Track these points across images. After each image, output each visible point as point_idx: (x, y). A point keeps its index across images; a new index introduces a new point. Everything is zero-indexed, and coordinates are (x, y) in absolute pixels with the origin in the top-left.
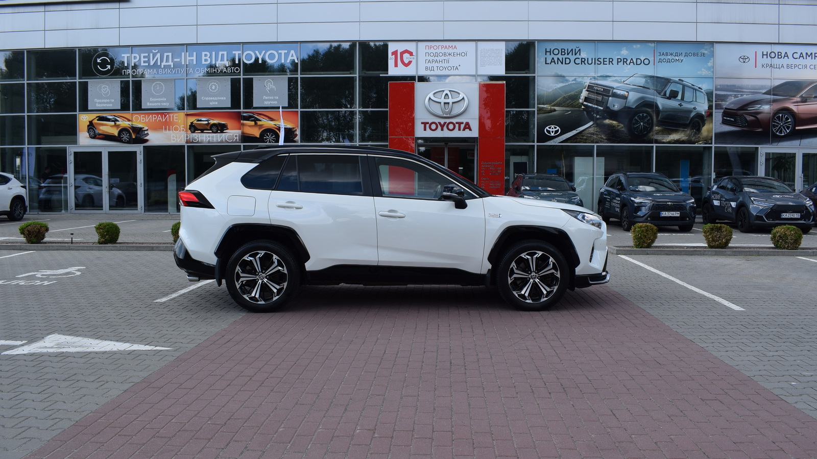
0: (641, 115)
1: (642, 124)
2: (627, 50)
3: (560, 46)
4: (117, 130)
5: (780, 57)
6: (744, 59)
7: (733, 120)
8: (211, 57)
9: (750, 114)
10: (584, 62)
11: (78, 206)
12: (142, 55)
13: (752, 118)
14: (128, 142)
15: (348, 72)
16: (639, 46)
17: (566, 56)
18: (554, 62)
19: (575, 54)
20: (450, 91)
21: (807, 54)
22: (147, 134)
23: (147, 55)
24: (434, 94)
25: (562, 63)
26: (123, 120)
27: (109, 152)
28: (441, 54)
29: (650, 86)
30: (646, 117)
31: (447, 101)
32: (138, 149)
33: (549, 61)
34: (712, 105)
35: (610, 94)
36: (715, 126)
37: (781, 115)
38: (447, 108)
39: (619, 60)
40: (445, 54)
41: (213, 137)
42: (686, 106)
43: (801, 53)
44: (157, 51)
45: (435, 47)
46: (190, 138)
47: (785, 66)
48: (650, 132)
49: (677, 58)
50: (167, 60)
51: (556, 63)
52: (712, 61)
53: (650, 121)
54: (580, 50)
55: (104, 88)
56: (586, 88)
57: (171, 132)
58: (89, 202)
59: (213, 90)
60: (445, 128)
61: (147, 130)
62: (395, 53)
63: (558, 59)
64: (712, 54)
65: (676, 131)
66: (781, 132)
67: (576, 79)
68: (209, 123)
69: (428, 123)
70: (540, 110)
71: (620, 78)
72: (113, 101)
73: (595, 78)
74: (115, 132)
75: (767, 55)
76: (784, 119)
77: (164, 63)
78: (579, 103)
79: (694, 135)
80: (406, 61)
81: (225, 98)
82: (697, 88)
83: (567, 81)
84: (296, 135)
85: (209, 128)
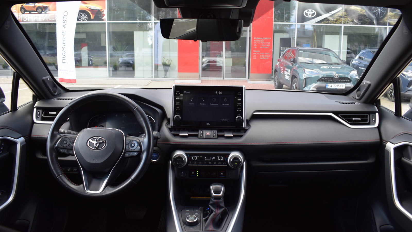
1: (380, 9)
41: (38, 17)
46: (21, 18)
48: (385, 17)
68: (35, 6)
84: (104, 15)
85: (35, 10)
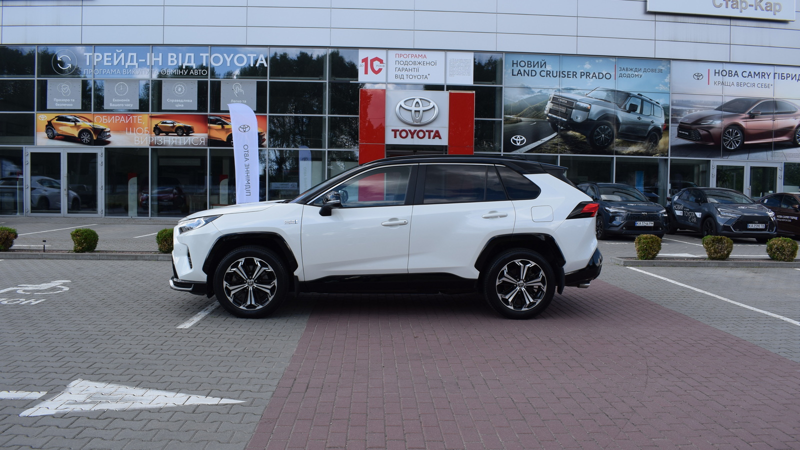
0: (602, 127)
1: (603, 136)
2: (590, 64)
3: (526, 59)
4: (77, 130)
5: (730, 75)
6: (698, 76)
7: (687, 134)
8: (177, 58)
9: (703, 129)
10: (549, 74)
11: (34, 209)
12: (106, 54)
13: (705, 132)
14: (89, 144)
15: (318, 78)
16: (601, 61)
17: (532, 68)
18: (521, 73)
19: (541, 67)
20: (421, 99)
21: (755, 73)
22: (109, 136)
23: (110, 54)
24: (405, 101)
25: (528, 75)
26: (84, 121)
27: (68, 153)
28: (411, 63)
29: (611, 99)
30: (607, 129)
31: (417, 109)
32: (100, 151)
33: (515, 73)
34: (669, 119)
35: (573, 107)
36: (672, 139)
37: (731, 130)
38: (417, 116)
39: (583, 74)
40: (414, 63)
41: (178, 140)
42: (644, 119)
43: (750, 72)
44: (121, 50)
45: (405, 56)
46: (154, 141)
47: (735, 84)
48: (611, 144)
49: (636, 73)
50: (132, 61)
51: (523, 75)
52: (668, 77)
53: (611, 133)
54: (545, 63)
55: (64, 87)
56: (551, 100)
57: (134, 134)
58: (45, 205)
59: (179, 92)
60: (415, 135)
61: (109, 131)
62: (365, 60)
63: (525, 71)
64: (669, 71)
65: (635, 143)
66: (731, 146)
67: (541, 91)
68: (174, 126)
69: (398, 130)
70: (506, 120)
71: (583, 91)
72: (74, 100)
73: (559, 90)
74: (75, 133)
75: (719, 73)
76: (734, 134)
77: (128, 63)
78: (544, 114)
79: (652, 148)
80: (376, 69)
81: (191, 101)
82: (655, 103)
83: (533, 92)
84: (266, 140)
85: (174, 131)
